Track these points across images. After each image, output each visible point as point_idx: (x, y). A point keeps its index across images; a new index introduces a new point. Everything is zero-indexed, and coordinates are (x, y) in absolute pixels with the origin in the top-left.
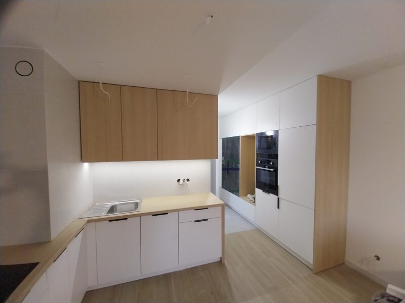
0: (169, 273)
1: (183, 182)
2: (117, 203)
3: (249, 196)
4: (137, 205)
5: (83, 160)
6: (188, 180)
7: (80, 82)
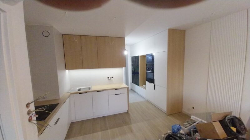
0: (105, 116)
1: (110, 79)
2: (81, 88)
3: (144, 85)
4: (90, 88)
5: (66, 69)
6: (113, 77)
7: (63, 35)
